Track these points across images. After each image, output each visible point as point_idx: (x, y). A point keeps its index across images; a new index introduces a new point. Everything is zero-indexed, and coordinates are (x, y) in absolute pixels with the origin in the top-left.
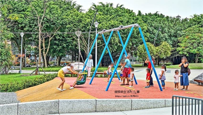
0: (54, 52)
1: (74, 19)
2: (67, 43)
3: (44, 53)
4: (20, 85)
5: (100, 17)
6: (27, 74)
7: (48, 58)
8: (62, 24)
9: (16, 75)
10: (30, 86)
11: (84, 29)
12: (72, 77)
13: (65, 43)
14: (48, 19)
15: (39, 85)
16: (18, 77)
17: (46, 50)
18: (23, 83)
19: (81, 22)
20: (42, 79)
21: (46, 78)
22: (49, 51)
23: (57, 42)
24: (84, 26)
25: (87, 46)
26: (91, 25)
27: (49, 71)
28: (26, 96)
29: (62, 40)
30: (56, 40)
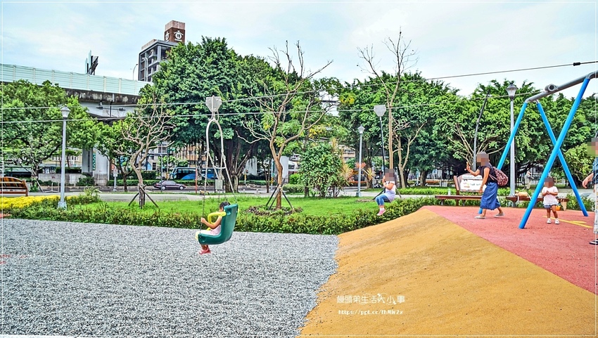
0: (416, 163)
1: (449, 108)
2: (438, 149)
3: (400, 165)
4: (348, 222)
5: (495, 101)
6: (368, 198)
7: (406, 174)
8: (429, 119)
9: (350, 200)
10: (368, 224)
11: (466, 123)
12: (457, 205)
13: (433, 150)
14: (406, 111)
15: (388, 222)
16: (351, 203)
17: (403, 160)
18: (354, 218)
19: (461, 112)
20: (393, 210)
21: (402, 208)
22: (408, 162)
23: (420, 148)
24: (466, 120)
25: (472, 152)
26: (478, 117)
27: (408, 193)
28: (355, 251)
29: (428, 145)
30: (418, 144)
